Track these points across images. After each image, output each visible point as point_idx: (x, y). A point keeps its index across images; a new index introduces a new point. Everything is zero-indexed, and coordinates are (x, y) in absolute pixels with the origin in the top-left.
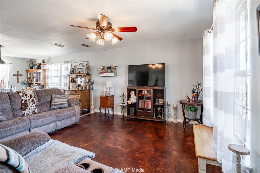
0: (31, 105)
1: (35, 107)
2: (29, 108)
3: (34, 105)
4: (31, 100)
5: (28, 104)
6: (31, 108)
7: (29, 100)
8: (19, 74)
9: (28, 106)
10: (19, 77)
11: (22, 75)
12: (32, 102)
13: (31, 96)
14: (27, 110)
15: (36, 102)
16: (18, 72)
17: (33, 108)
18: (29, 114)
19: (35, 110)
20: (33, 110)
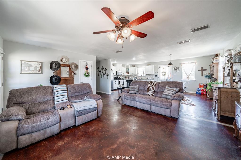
0: (151, 90)
1: (153, 92)
2: (150, 91)
3: (153, 91)
4: (152, 87)
5: (150, 89)
6: (151, 92)
7: (151, 87)
8: (204, 69)
9: (149, 90)
10: (204, 71)
11: (206, 70)
12: (152, 88)
13: (153, 85)
14: (149, 92)
15: (154, 89)
16: (202, 68)
17: (152, 92)
18: (149, 95)
19: (153, 94)
20: (152, 93)
